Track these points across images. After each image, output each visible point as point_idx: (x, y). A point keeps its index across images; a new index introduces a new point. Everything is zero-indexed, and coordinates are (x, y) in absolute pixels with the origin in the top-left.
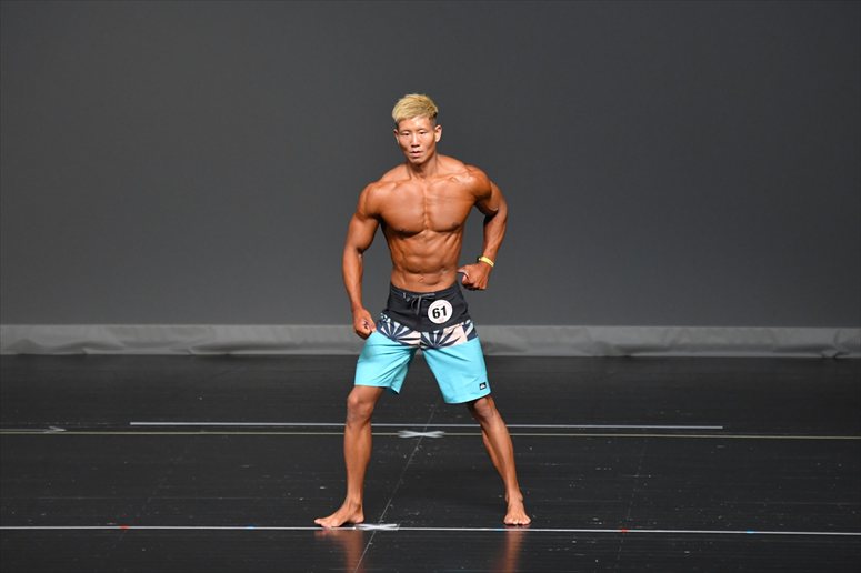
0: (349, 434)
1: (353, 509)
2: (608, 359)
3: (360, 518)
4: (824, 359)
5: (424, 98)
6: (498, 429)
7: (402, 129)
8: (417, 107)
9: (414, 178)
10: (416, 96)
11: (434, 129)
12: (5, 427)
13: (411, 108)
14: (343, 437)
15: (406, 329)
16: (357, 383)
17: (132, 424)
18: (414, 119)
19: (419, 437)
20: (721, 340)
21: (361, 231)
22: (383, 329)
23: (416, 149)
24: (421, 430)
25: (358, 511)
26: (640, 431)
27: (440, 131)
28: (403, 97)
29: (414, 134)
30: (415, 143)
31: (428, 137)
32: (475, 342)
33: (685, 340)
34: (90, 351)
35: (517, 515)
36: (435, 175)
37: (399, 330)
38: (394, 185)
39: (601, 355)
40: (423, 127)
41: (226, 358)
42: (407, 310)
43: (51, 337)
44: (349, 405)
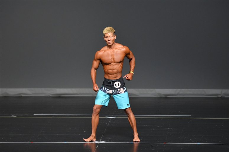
0: (93, 117)
1: (93, 137)
2: (161, 97)
3: (95, 140)
4: (218, 98)
5: (111, 28)
6: (132, 116)
7: (106, 36)
8: (109, 30)
9: (109, 49)
10: (109, 27)
11: (114, 36)
12: (1, 115)
13: (108, 30)
14: (91, 118)
15: (108, 89)
16: (95, 104)
17: (34, 115)
18: (109, 34)
19: (110, 118)
20: (191, 93)
21: (96, 64)
22: (102, 89)
23: (109, 41)
24: (111, 116)
25: (94, 138)
26: (169, 117)
27: (116, 36)
28: (106, 28)
29: (109, 38)
30: (109, 40)
31: (112, 38)
32: (126, 93)
33: (181, 93)
34: (23, 95)
35: (136, 139)
36: (114, 48)
37: (106, 89)
38: (104, 51)
39: (159, 96)
40: (111, 35)
41: (59, 97)
42: (109, 84)
43: (13, 92)
44: (94, 110)
